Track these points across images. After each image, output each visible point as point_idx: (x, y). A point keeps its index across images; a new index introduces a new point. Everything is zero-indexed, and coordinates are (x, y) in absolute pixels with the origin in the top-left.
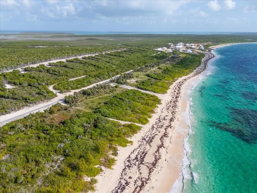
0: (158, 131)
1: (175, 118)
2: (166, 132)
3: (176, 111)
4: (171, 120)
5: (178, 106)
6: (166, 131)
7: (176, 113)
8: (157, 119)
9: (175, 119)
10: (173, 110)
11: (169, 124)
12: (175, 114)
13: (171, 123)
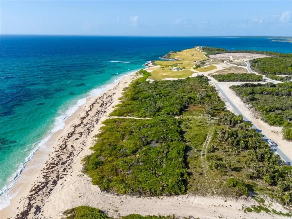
0: (91, 120)
4: (71, 135)
6: (82, 121)
8: (92, 131)
11: (76, 129)
13: (73, 130)
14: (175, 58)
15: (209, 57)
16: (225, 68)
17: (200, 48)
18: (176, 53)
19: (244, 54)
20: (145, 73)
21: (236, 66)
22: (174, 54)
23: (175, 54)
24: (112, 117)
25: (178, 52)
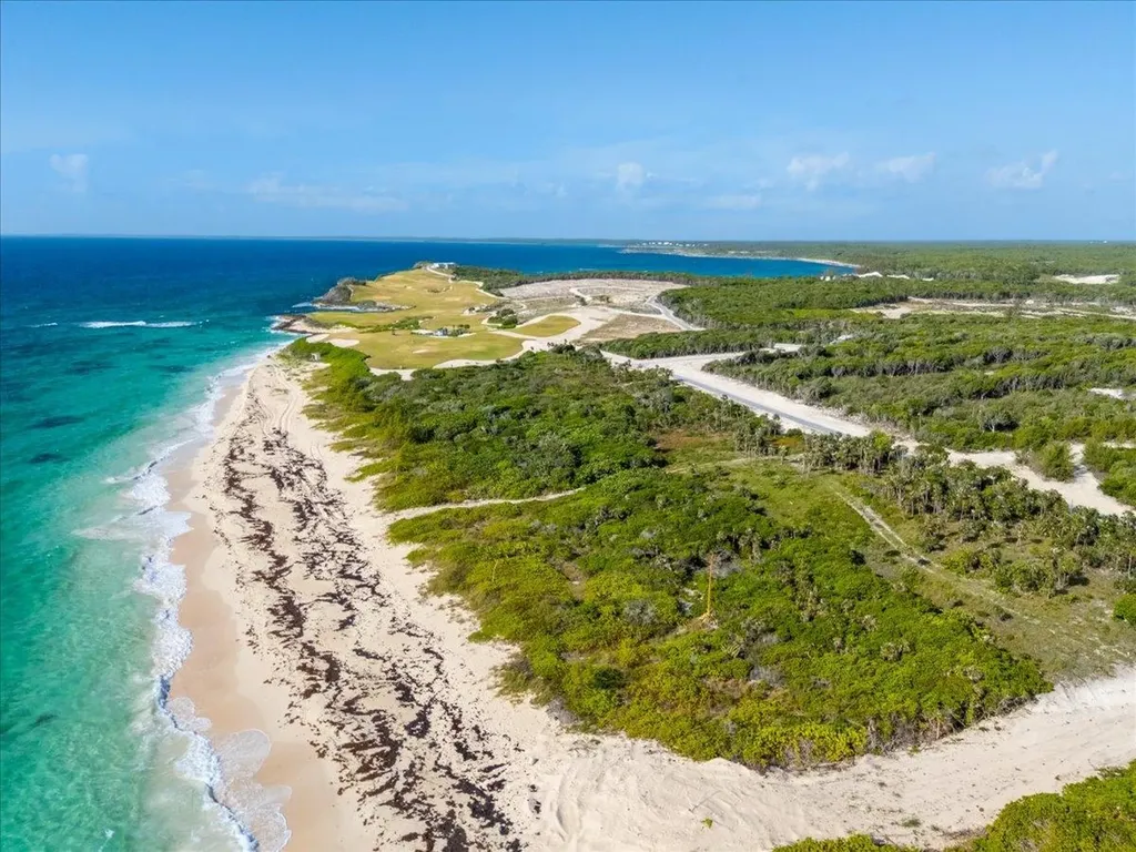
0: (308, 540)
1: (276, 633)
2: (265, 549)
3: (319, 700)
4: (290, 613)
5: (351, 795)
6: (272, 554)
7: (301, 681)
8: (377, 576)
9: (275, 627)
10: (348, 694)
11: (282, 586)
12: (303, 668)
13: (275, 595)
14: (374, 303)
15: (502, 295)
16: (604, 323)
17: (441, 267)
18: (364, 284)
19: (607, 281)
20: (326, 354)
21: (629, 313)
22: (361, 287)
23: (364, 287)
24: (403, 511)
25: (369, 283)
